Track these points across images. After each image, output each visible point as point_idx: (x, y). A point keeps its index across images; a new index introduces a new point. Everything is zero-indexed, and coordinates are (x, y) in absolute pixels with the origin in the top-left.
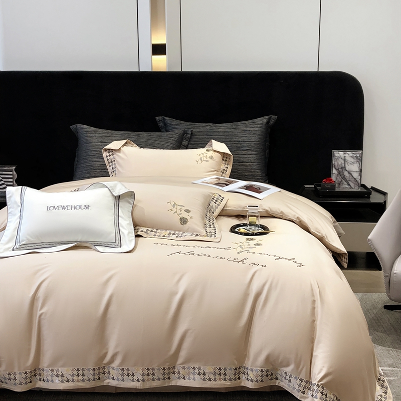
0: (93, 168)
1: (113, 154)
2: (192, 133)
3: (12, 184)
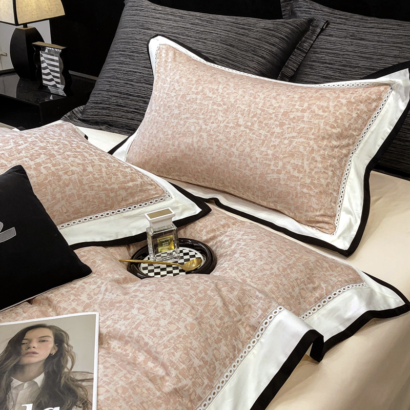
3: (58, 75)
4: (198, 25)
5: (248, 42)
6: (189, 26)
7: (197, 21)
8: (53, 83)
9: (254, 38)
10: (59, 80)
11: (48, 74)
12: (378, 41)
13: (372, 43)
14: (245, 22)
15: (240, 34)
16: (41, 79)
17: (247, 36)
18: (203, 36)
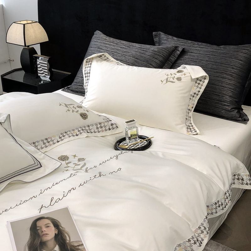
3: (47, 71)
4: (123, 48)
5: (144, 57)
6: (120, 49)
7: (123, 46)
8: (44, 75)
10: (47, 74)
11: (41, 70)
14: (145, 47)
15: (141, 53)
16: (37, 73)
17: (145, 54)
18: (125, 54)
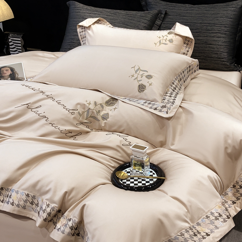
0: (73, 41)
1: (85, 31)
2: (166, 14)
3: (20, 48)
8: (17, 52)
9: (137, 21)
11: (14, 48)
12: (191, 17)
13: (189, 18)
